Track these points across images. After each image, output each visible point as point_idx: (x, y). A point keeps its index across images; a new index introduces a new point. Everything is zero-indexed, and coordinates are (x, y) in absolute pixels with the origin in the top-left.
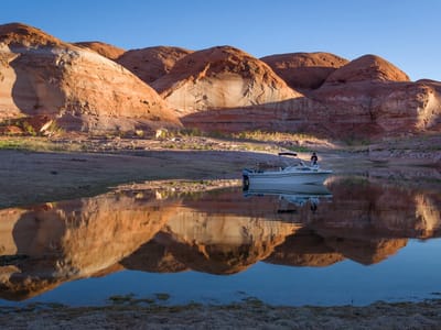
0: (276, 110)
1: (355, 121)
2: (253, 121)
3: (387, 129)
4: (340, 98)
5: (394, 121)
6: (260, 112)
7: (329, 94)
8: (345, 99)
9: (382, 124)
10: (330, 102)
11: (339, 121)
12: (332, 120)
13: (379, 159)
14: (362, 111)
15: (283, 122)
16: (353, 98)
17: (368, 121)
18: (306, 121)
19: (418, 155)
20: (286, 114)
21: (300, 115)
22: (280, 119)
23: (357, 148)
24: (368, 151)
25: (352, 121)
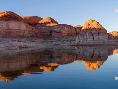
0: (25, 30)
1: (46, 34)
2: (18, 33)
3: (55, 36)
4: (42, 28)
5: (56, 34)
6: (20, 31)
7: (39, 26)
8: (43, 28)
9: (53, 35)
10: (39, 29)
11: (42, 34)
12: (40, 33)
13: (56, 44)
14: (48, 31)
15: (27, 34)
16: (45, 28)
17: (49, 34)
18: (33, 34)
19: (68, 42)
20: (28, 32)
21: (32, 32)
22: (26, 33)
23: (49, 41)
24: (52, 41)
25: (45, 34)
